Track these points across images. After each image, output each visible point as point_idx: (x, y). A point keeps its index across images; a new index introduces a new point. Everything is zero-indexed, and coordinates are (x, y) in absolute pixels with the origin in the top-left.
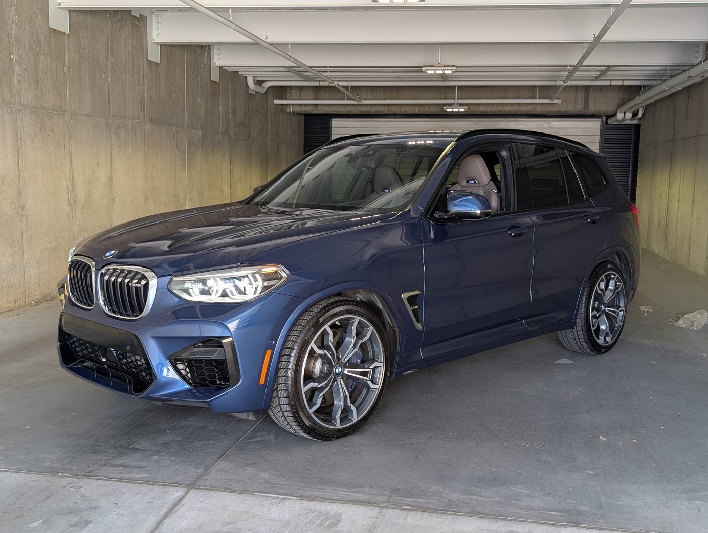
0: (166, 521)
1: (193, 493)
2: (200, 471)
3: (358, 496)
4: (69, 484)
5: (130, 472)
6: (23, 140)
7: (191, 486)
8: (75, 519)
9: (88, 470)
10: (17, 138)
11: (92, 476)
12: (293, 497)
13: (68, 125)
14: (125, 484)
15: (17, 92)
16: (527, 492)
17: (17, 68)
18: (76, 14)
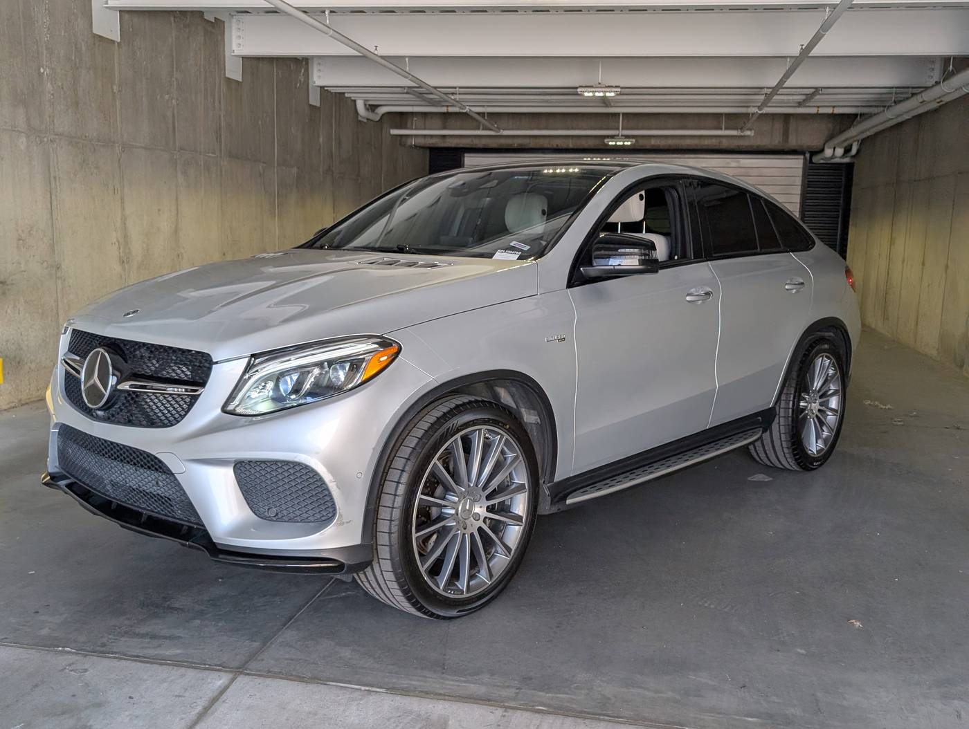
0: (198, 727)
1: (242, 680)
2: (256, 644)
3: (473, 688)
4: (70, 665)
5: (160, 646)
6: (57, 178)
7: (240, 670)
9: (100, 641)
10: (50, 177)
11: (103, 651)
12: (381, 690)
13: (119, 160)
14: (148, 665)
15: (50, 117)
16: (713, 683)
17: (49, 85)
18: (129, 16)
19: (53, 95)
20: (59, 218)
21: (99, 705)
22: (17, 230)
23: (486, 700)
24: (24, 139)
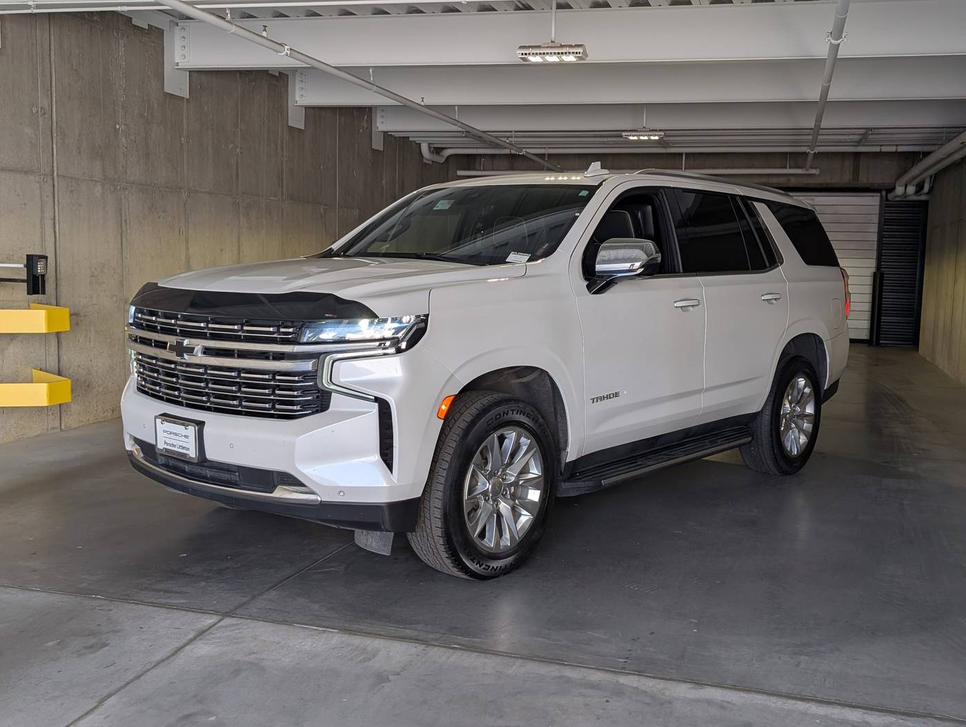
0: (187, 647)
1: (228, 621)
2: (245, 599)
3: (408, 632)
4: (99, 606)
5: (170, 597)
6: (128, 222)
7: (228, 614)
8: (93, 641)
9: (125, 593)
10: (121, 220)
11: (127, 599)
12: (334, 630)
13: (185, 205)
14: (158, 608)
15: (123, 167)
16: (605, 637)
17: (124, 140)
18: (197, 75)
19: (126, 148)
20: (128, 257)
21: (117, 631)
22: (91, 268)
23: (416, 640)
24: (99, 188)
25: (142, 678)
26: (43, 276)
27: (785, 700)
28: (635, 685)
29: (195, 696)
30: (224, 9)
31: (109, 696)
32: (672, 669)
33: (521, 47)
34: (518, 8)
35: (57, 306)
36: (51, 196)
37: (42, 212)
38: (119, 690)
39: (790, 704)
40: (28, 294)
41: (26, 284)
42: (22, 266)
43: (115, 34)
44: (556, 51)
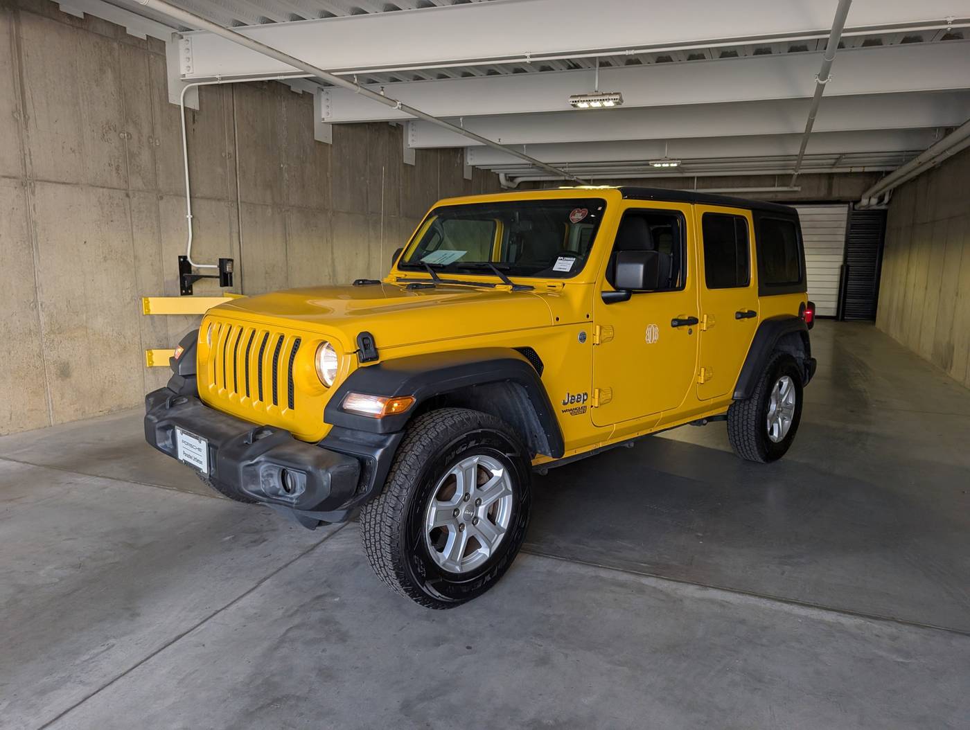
10: (286, 233)
13: (331, 221)
15: (286, 195)
17: (286, 175)
18: (338, 126)
19: (288, 181)
20: (291, 259)
21: (274, 530)
22: (265, 268)
24: (270, 210)
25: (290, 566)
26: (231, 273)
27: (773, 602)
28: (653, 585)
29: (325, 582)
30: (352, 75)
31: (265, 579)
32: (682, 573)
33: (572, 97)
34: (570, 68)
35: (242, 294)
36: (237, 217)
37: (231, 228)
38: (272, 575)
39: (777, 606)
40: (221, 286)
41: (219, 279)
42: (216, 266)
43: (279, 97)
44: (599, 98)
